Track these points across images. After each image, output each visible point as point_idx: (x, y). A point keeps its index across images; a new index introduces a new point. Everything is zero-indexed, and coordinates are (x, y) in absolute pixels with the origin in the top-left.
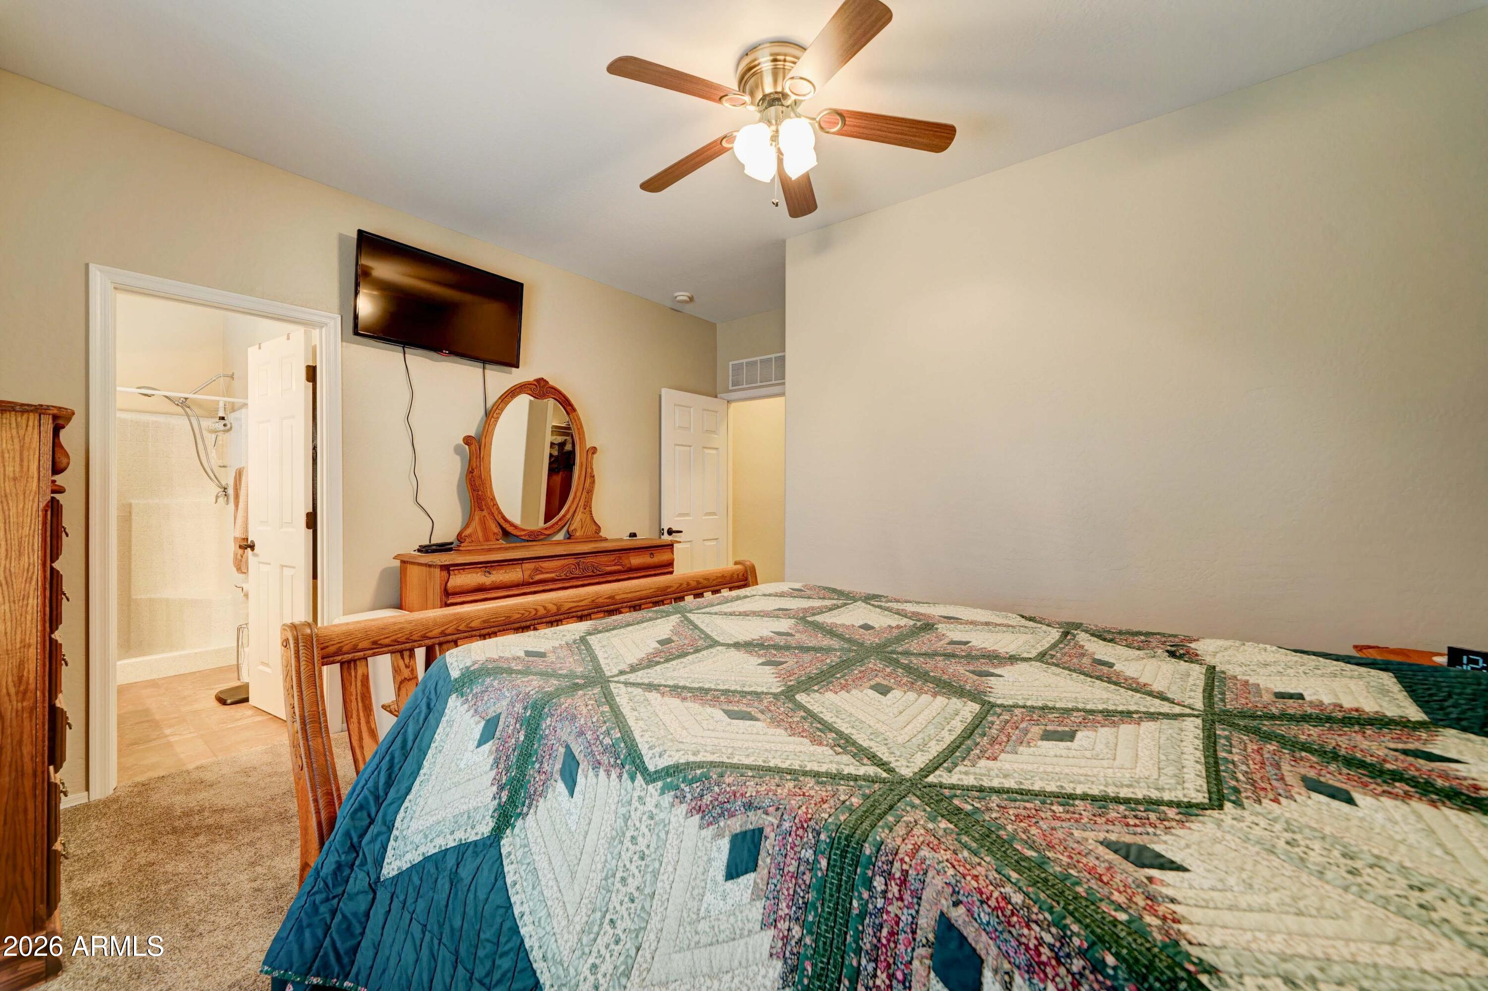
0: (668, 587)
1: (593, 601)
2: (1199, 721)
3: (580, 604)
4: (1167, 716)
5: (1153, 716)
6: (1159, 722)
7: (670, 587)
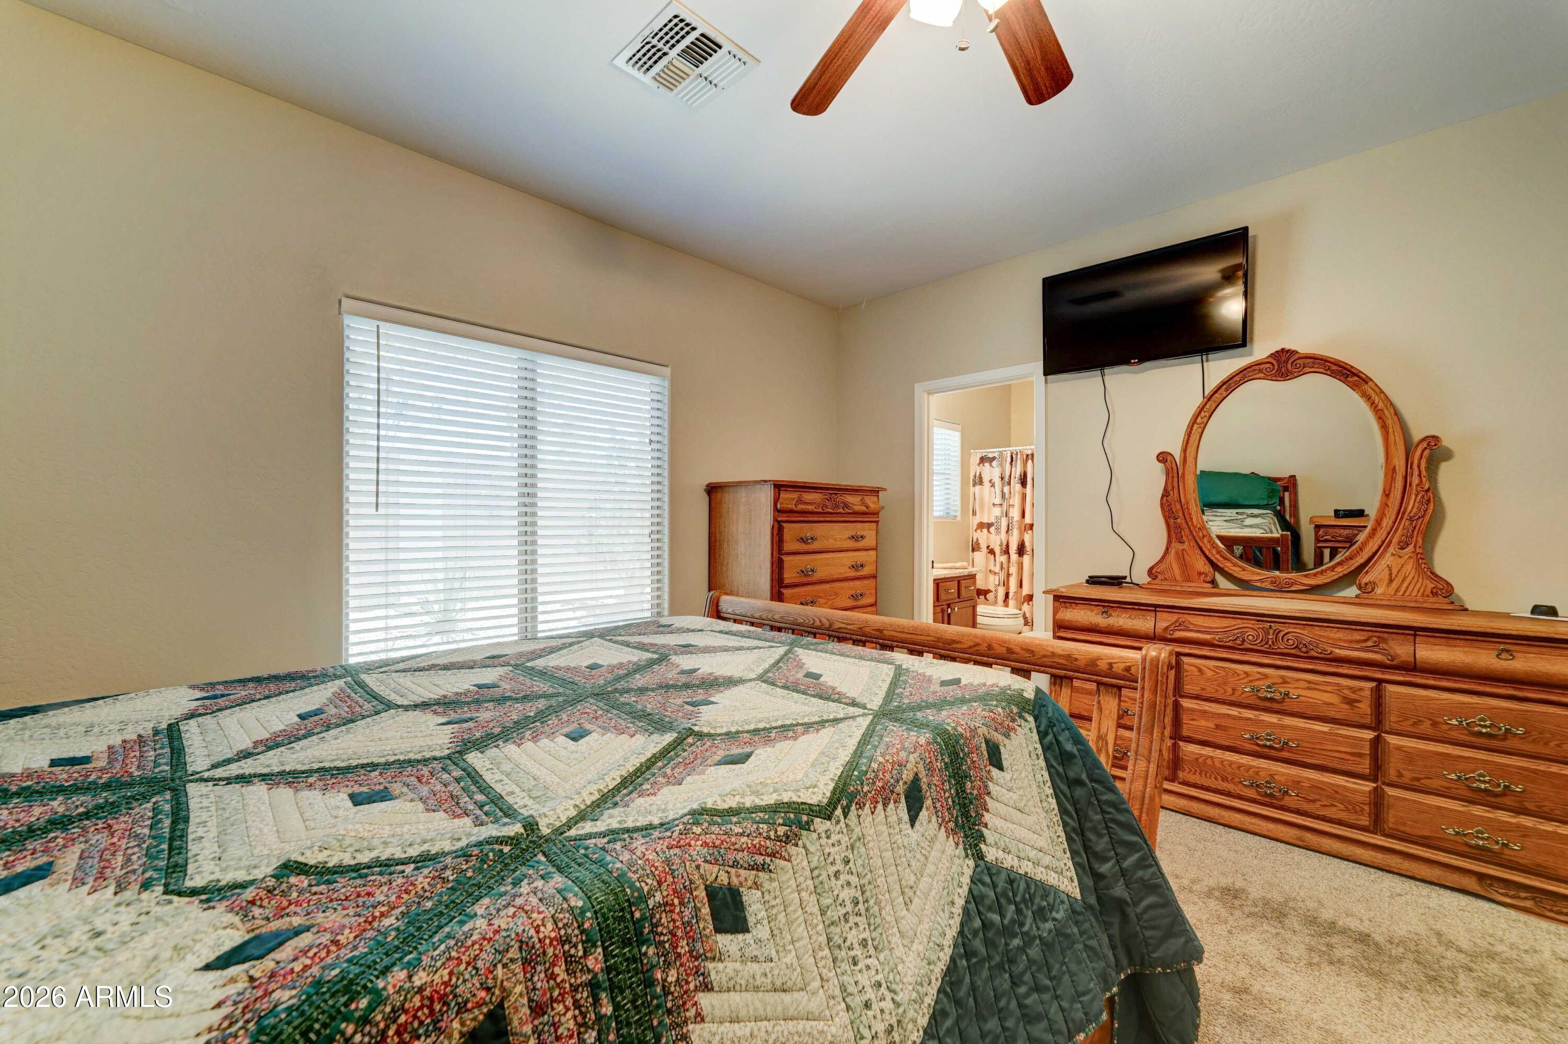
0: (954, 642)
1: (861, 628)
2: (190, 769)
3: (849, 627)
4: (228, 761)
5: (245, 755)
6: (235, 753)
7: (958, 642)
